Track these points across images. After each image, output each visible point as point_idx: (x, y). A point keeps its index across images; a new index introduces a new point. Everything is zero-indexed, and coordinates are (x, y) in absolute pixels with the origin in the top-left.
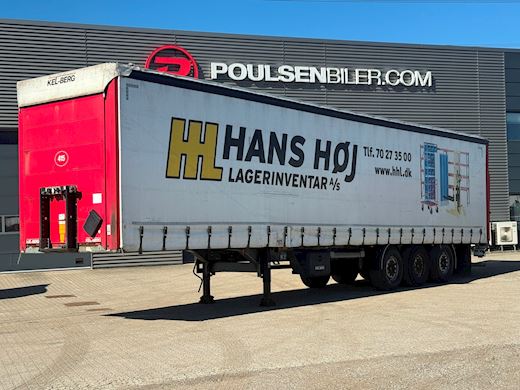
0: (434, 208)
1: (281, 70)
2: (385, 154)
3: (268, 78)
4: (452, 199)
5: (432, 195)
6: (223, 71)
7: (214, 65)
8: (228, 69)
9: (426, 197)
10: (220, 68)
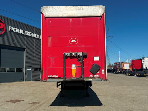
1: (25, 32)
3: (22, 33)
6: (12, 29)
7: (9, 27)
8: (13, 29)
10: (11, 28)
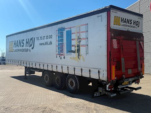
0: (62, 57)
2: (43, 38)
4: (74, 52)
5: (62, 51)
9: (59, 52)
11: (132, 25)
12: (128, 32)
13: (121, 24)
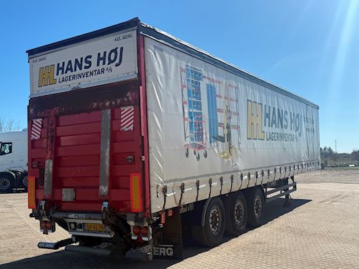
11: (94, 67)
12: (77, 92)
13: (58, 80)
